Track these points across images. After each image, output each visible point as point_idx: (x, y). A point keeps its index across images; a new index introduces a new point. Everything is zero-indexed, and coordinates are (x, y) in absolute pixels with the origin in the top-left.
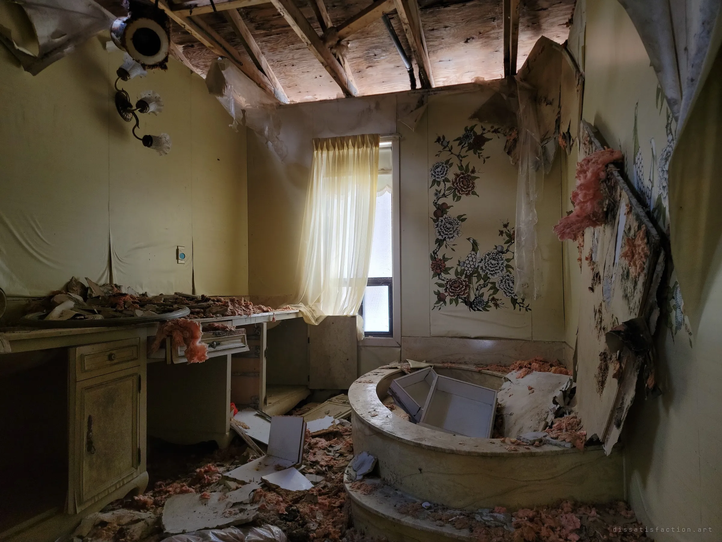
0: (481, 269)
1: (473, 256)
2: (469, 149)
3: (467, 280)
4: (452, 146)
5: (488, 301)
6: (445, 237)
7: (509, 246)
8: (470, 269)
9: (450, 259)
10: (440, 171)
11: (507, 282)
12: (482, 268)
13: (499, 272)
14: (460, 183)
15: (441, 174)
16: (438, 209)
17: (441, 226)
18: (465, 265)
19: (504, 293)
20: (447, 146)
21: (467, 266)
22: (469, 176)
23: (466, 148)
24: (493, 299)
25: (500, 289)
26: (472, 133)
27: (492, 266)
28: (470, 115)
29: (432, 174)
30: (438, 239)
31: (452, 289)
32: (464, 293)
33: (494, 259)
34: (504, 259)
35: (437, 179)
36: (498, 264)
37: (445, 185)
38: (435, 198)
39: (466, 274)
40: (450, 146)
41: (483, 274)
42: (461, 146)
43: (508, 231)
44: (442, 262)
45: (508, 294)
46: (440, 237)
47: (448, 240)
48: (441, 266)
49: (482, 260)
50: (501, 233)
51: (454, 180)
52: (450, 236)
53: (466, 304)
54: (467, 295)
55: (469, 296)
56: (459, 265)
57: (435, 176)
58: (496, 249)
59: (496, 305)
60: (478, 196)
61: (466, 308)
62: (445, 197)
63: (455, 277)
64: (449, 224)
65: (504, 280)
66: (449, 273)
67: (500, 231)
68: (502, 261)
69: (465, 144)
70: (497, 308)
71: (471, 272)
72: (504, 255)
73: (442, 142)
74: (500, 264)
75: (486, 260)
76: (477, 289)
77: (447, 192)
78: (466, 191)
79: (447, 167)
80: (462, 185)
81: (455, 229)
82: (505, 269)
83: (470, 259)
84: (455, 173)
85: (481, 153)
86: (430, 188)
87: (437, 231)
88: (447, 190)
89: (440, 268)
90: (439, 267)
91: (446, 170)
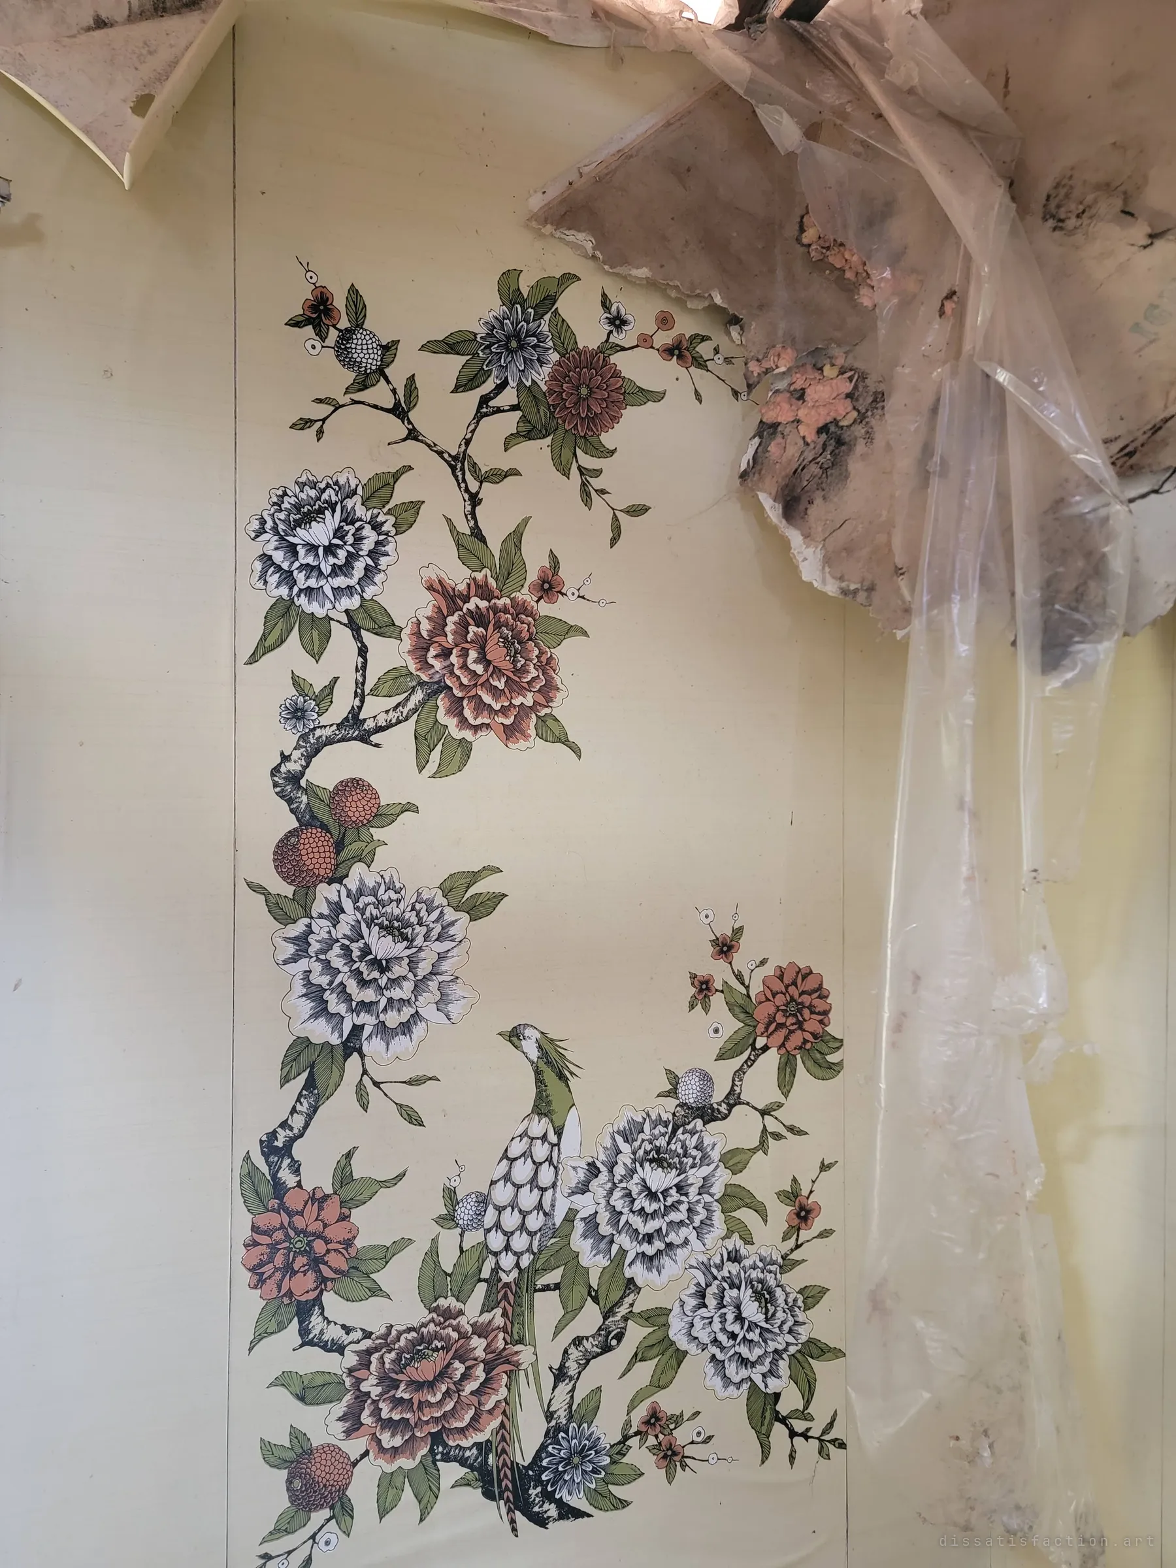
0: (585, 1236)
1: (541, 1151)
2: (528, 432)
3: (499, 1321)
4: (412, 379)
5: (626, 1438)
6: (357, 1030)
7: (740, 1073)
8: (520, 1242)
9: (384, 1184)
10: (330, 550)
11: (731, 1294)
12: (592, 1223)
13: (686, 1242)
14: (464, 654)
15: (336, 571)
16: (308, 821)
17: (330, 943)
18: (490, 1217)
19: (710, 1369)
20: (381, 372)
21: (498, 1225)
22: (521, 610)
23: (510, 422)
24: (654, 1419)
25: (692, 1348)
26: (544, 328)
27: (650, 1207)
28: (536, 202)
29: (266, 559)
30: (302, 1044)
31: (398, 1402)
32: (475, 1418)
33: (658, 1159)
34: (715, 1155)
35: (302, 601)
36: (679, 1188)
37: (363, 651)
38: (288, 739)
39: (493, 1280)
40: (398, 373)
41: (594, 1262)
42: (474, 396)
43: (739, 977)
44: (331, 1211)
45: (731, 1369)
46: (321, 1032)
47: (373, 1046)
48: (319, 1247)
49: (593, 1170)
50: (704, 988)
51: (425, 626)
52: (392, 1019)
53: (489, 1495)
54: (495, 1423)
55: (505, 1432)
56: (448, 1220)
57: (288, 578)
58: (673, 1092)
59: (671, 1457)
60: (577, 751)
61: (492, 1514)
62: (365, 738)
63: (417, 1314)
64: (388, 929)
65: (713, 1289)
66: (376, 1291)
67: (694, 977)
68: (705, 1171)
69: (501, 387)
70: (670, 1478)
71: (525, 1261)
72: (712, 1126)
73: (346, 336)
74: (693, 1191)
75: (619, 1170)
76: (560, 1375)
77: (375, 708)
78: (504, 711)
79: (376, 527)
80: (479, 669)
81: (424, 968)
82: (718, 1217)
83: (522, 1172)
84: (432, 574)
85: (597, 473)
86: (253, 659)
87: (299, 989)
88: (373, 692)
89: (316, 1262)
90: (308, 1252)
91: (368, 545)
